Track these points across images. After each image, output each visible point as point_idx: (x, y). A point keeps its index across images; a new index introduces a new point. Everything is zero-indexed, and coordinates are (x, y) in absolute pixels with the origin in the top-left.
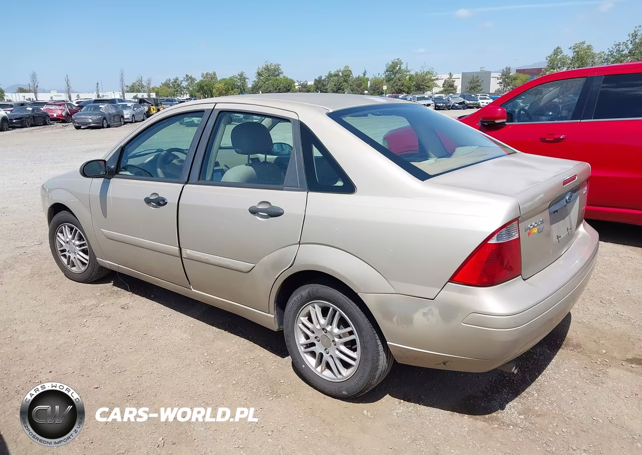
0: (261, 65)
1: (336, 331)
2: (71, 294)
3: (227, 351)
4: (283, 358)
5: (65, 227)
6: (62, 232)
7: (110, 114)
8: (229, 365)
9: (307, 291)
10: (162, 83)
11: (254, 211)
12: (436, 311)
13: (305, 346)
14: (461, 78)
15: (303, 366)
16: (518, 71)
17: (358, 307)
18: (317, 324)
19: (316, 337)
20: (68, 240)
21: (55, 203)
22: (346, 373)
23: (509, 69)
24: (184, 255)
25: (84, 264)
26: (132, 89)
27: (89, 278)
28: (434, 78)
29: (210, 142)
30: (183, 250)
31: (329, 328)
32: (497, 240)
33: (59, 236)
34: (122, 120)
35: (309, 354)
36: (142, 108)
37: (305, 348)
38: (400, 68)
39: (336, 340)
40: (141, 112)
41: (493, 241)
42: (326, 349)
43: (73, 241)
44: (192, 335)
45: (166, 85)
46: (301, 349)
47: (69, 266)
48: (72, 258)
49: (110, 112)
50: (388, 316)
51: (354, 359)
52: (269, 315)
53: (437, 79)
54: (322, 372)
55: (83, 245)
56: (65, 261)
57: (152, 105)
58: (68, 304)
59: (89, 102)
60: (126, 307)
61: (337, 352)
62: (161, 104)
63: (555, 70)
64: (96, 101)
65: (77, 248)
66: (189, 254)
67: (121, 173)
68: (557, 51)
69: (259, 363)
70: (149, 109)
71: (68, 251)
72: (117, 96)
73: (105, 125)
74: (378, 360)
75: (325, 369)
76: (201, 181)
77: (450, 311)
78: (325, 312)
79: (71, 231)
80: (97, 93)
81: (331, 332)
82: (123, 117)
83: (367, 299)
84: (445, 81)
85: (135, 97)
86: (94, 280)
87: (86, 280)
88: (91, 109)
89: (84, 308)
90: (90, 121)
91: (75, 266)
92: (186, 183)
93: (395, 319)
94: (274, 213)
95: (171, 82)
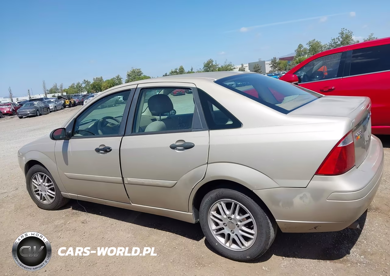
0: (129, 70)
1: (238, 217)
2: (46, 218)
3: (160, 241)
4: (198, 241)
5: (37, 175)
6: (35, 179)
7: (41, 107)
8: (164, 250)
9: (215, 194)
10: (69, 87)
11: (173, 147)
12: (308, 195)
13: (216, 231)
14: (248, 67)
15: (217, 244)
16: (281, 59)
17: (252, 200)
18: (224, 215)
19: (224, 224)
20: (40, 183)
21: (29, 161)
22: (247, 244)
23: (275, 58)
24: (126, 182)
25: (52, 198)
26: (51, 92)
27: (56, 206)
28: (233, 68)
29: (137, 108)
30: (125, 179)
31: (233, 217)
32: (343, 144)
33: (33, 182)
34: (49, 110)
35: (219, 235)
36: (60, 102)
37: (216, 232)
38: (212, 64)
39: (239, 223)
40: (60, 105)
41: (341, 145)
42: (232, 230)
43: (44, 184)
44: (133, 234)
45: (72, 87)
46: (214, 233)
47: (41, 200)
48: (43, 195)
49: (41, 106)
50: (276, 202)
51: (252, 234)
52: (189, 213)
53: (234, 68)
54: (230, 246)
55: (50, 185)
56: (38, 197)
57: (66, 100)
58: (45, 225)
59: (27, 101)
60: (85, 222)
61: (240, 232)
62: (72, 98)
63: (301, 57)
64: (31, 100)
65: (47, 188)
66: (129, 181)
67: (75, 135)
68: (300, 46)
69: (183, 246)
70: (65, 102)
71: (41, 191)
72: (42, 96)
73: (38, 114)
74: (269, 232)
75: (232, 244)
76: (133, 133)
77: (318, 194)
78: (228, 206)
79: (41, 177)
80: (30, 96)
81: (235, 219)
82: (49, 108)
83: (260, 194)
84: (239, 69)
85: (54, 96)
86: (60, 207)
87: (54, 208)
88: (28, 105)
89: (57, 226)
90: (29, 112)
91: (46, 200)
92: (124, 136)
93: (280, 204)
94: (188, 146)
95: (75, 85)
